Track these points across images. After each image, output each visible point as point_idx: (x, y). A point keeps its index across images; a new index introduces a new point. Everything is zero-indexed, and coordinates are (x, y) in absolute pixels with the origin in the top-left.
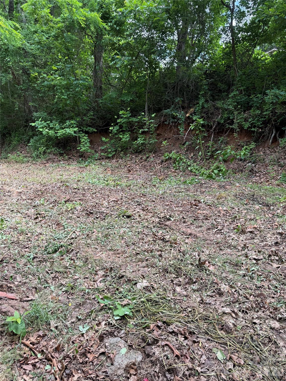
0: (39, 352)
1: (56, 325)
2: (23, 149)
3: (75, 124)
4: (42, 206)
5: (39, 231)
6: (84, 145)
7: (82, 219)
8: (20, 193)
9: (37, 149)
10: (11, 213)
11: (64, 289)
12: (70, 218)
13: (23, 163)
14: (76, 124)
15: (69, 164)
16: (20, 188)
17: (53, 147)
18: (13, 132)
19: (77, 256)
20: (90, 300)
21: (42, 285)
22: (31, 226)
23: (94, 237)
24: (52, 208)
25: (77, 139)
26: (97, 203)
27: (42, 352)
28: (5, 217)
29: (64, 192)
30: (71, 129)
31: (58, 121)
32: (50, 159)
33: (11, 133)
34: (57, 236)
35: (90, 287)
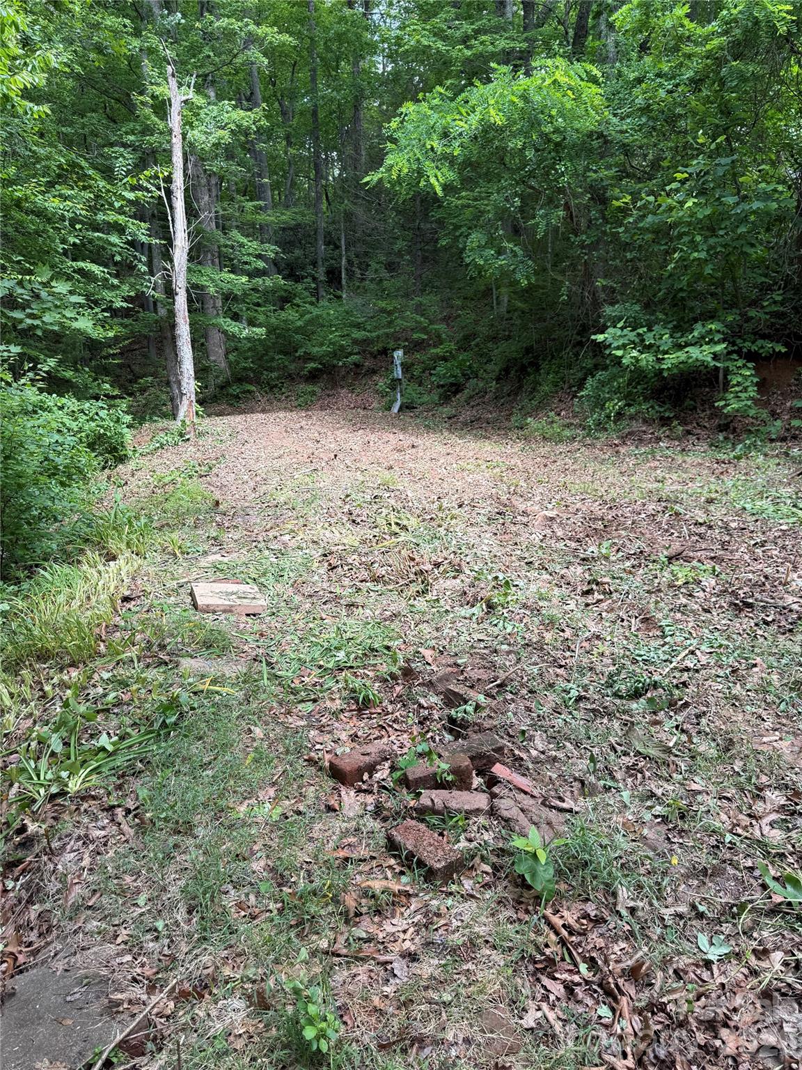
0: (585, 960)
1: (632, 904)
2: (564, 406)
3: (718, 332)
4: (603, 562)
5: (594, 628)
6: (740, 394)
7: (720, 619)
8: (552, 519)
9: (599, 404)
10: (526, 567)
11: (658, 809)
12: (682, 609)
13: (561, 441)
14: (723, 333)
15: (683, 450)
16: (550, 506)
17: (646, 399)
18: (544, 360)
19: (698, 724)
20: (737, 869)
21: (599, 779)
22: (572, 611)
23: (753, 680)
24: (630, 572)
25: (717, 378)
26: (766, 577)
27: (592, 963)
28: (513, 577)
29: (667, 531)
30: (705, 347)
31: (670, 326)
32: (630, 433)
33: (541, 362)
34: (642, 653)
35: (740, 831)
